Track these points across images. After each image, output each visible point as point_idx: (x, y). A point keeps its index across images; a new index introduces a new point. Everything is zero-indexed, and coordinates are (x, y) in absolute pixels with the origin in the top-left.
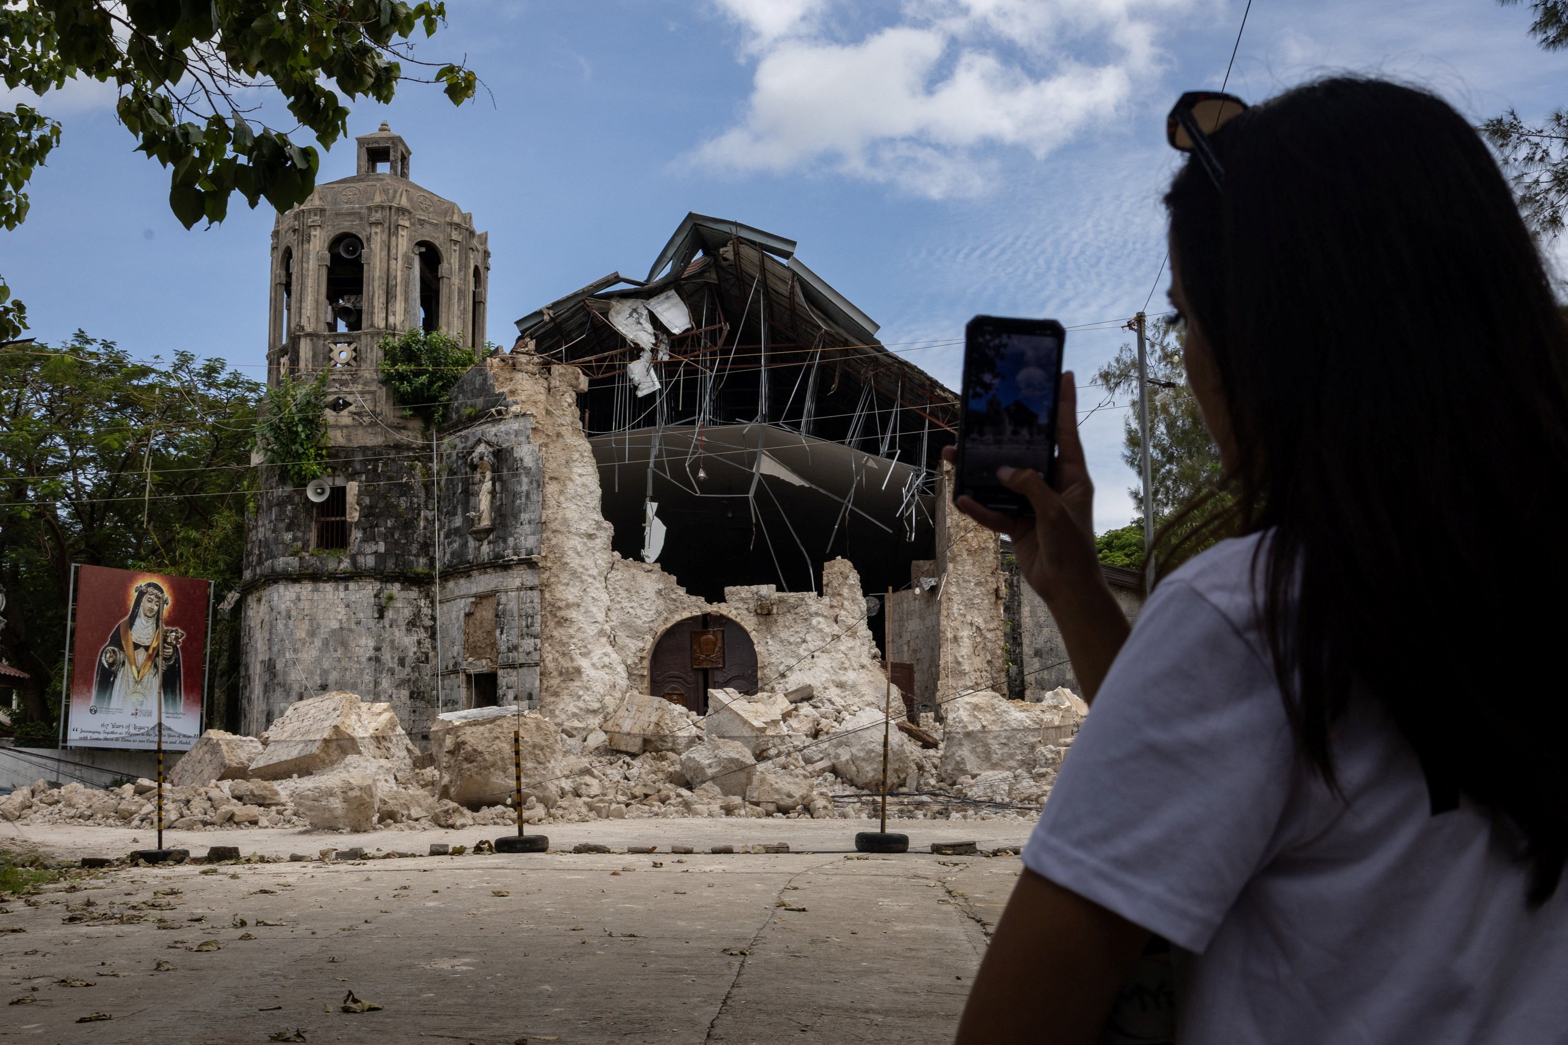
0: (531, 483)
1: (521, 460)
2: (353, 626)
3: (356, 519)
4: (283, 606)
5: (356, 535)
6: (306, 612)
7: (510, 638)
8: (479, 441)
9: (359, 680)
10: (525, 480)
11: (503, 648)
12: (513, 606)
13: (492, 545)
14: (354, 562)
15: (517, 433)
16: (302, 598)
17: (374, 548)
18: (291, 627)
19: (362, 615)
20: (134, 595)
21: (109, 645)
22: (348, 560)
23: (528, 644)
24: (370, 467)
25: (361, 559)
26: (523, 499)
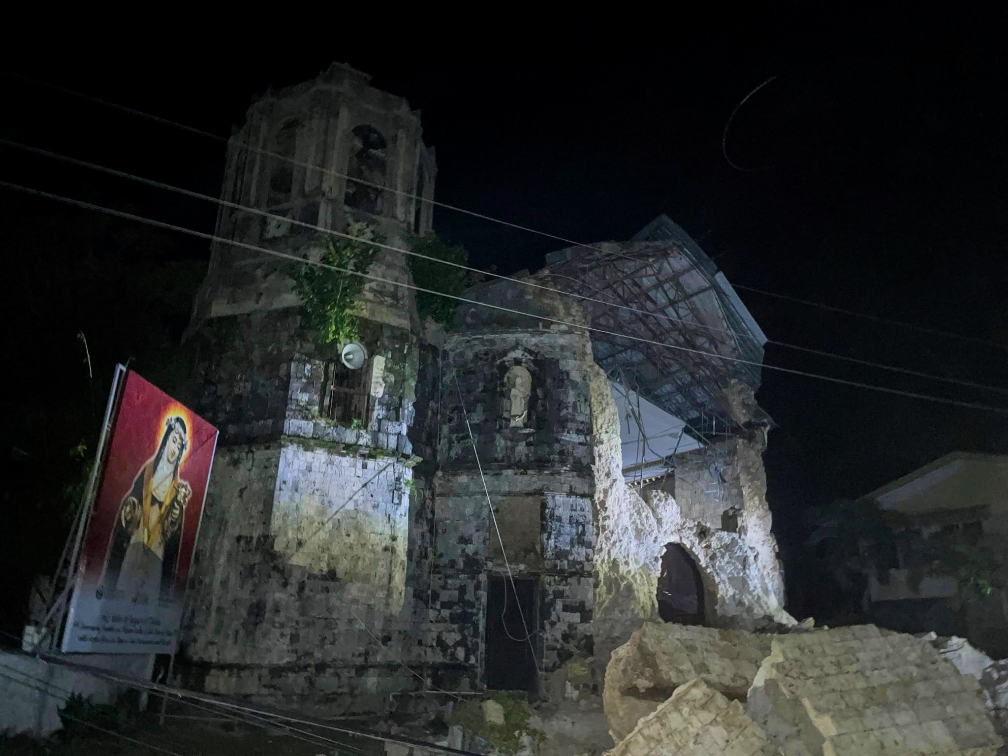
0: (579, 395)
1: (568, 374)
2: (370, 510)
3: (380, 395)
4: (289, 475)
5: (378, 412)
6: (317, 486)
7: (558, 544)
8: (514, 348)
9: (373, 573)
10: (571, 393)
11: (549, 553)
12: (563, 512)
13: (532, 448)
14: (375, 439)
15: (563, 348)
16: (313, 468)
17: (398, 429)
18: (297, 500)
19: (380, 499)
20: (164, 428)
21: (131, 495)
22: (369, 437)
23: (580, 553)
24: (397, 346)
25: (382, 437)
26: (570, 410)
